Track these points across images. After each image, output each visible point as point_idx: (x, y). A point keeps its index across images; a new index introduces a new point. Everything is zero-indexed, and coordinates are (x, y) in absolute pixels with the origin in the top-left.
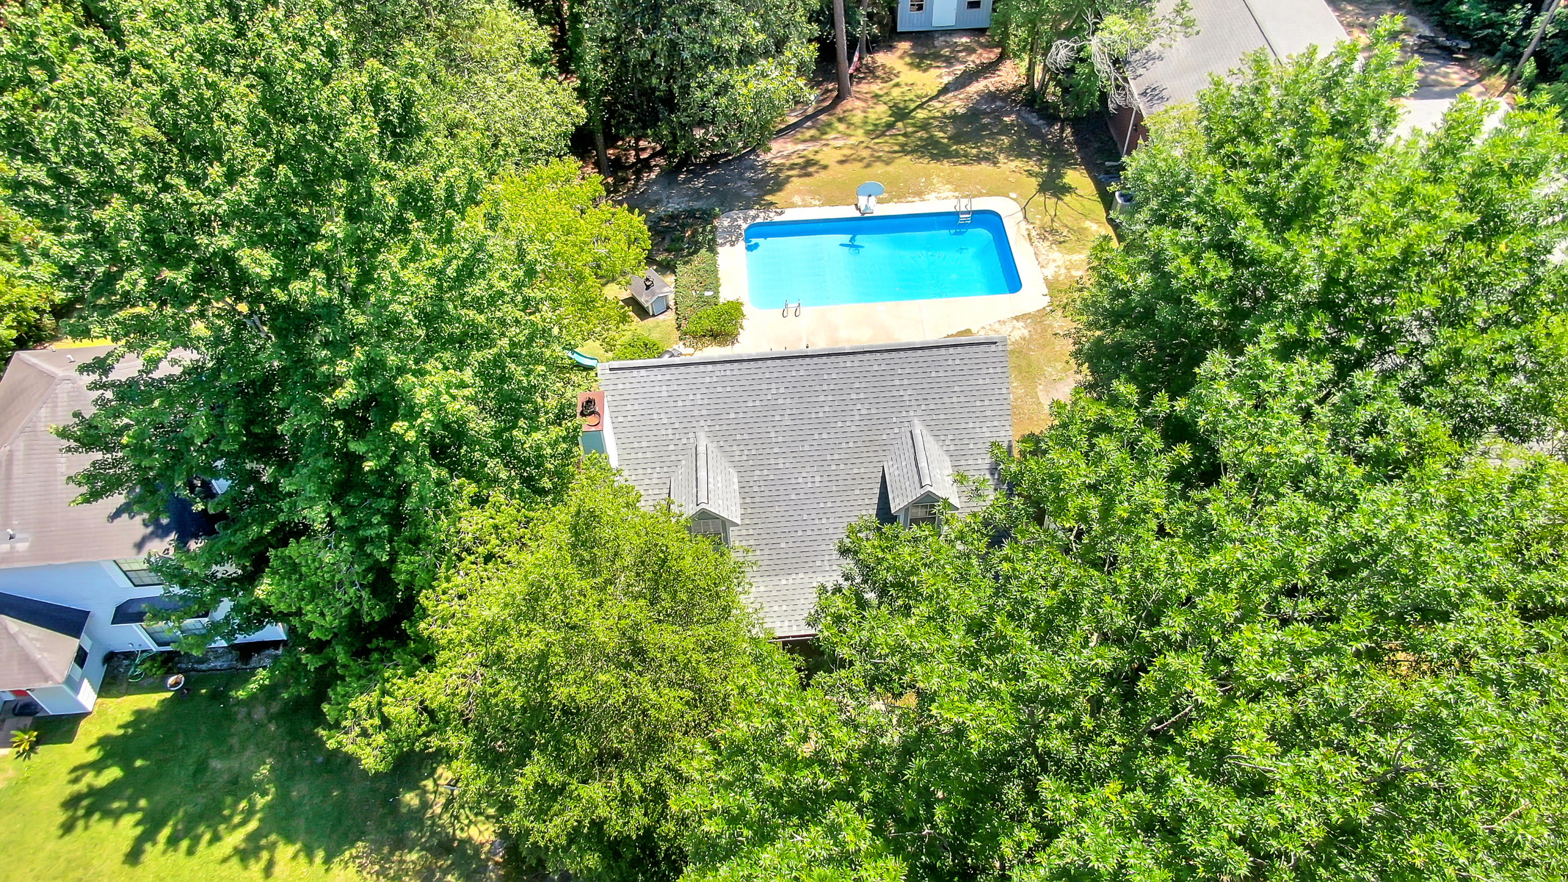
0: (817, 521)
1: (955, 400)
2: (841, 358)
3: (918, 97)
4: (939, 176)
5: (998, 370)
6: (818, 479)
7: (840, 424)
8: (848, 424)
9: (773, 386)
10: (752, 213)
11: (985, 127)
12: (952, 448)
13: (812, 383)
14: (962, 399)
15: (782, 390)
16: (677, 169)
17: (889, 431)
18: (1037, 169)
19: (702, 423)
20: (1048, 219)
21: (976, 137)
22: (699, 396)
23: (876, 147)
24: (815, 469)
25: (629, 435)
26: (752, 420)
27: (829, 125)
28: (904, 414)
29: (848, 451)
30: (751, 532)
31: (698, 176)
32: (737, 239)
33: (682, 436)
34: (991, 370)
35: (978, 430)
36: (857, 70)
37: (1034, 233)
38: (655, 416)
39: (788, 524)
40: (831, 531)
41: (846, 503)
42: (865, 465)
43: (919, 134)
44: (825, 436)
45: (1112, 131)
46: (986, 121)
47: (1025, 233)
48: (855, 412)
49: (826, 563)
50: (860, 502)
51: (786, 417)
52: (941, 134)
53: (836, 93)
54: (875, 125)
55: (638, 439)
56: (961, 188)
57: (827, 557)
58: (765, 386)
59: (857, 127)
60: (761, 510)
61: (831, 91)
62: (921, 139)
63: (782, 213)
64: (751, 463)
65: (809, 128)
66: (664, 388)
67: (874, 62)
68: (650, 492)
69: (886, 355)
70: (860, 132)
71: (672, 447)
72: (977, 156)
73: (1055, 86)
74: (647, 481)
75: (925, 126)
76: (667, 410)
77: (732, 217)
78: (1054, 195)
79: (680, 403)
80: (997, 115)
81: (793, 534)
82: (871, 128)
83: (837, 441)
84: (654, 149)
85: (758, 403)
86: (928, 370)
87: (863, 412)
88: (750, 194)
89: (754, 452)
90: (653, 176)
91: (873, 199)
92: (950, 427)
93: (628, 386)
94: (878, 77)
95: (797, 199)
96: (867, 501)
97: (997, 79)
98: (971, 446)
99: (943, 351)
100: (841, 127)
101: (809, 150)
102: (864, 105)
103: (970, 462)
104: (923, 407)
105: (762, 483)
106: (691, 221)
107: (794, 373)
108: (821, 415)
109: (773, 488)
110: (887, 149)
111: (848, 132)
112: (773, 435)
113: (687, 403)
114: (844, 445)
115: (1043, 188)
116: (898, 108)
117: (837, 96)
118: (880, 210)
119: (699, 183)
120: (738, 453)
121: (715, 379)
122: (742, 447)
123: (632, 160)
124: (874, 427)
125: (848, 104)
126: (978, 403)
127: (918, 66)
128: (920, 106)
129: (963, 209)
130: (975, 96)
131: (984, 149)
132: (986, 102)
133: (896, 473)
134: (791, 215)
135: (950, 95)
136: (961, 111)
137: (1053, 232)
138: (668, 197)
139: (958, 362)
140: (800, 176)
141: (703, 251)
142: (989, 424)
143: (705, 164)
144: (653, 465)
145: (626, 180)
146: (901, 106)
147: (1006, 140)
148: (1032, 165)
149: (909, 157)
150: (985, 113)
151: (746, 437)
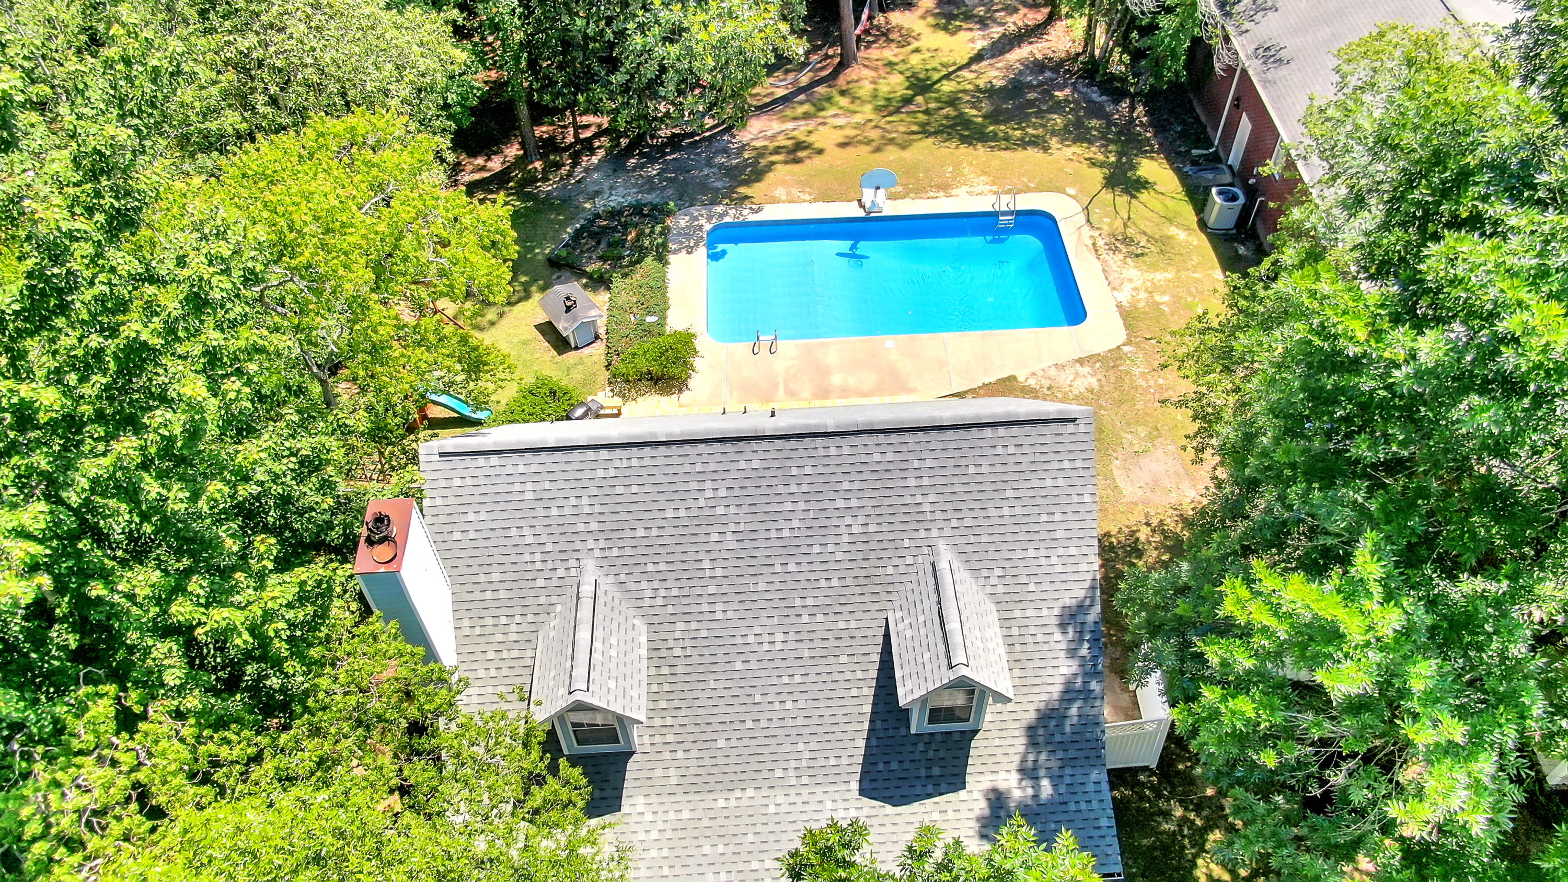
0: (777, 706)
1: (1006, 511)
2: (820, 442)
3: (943, 65)
4: (971, 164)
5: (1078, 464)
6: (779, 637)
7: (817, 549)
8: (830, 548)
9: (709, 484)
10: (719, 209)
11: (1031, 104)
12: (1000, 589)
13: (774, 482)
14: (1018, 511)
15: (723, 493)
16: (628, 152)
17: (896, 561)
18: (1101, 157)
19: (591, 544)
20: (1119, 223)
21: (1019, 115)
22: (585, 501)
23: (888, 127)
24: (775, 621)
25: (471, 562)
26: (672, 541)
27: (829, 99)
28: (923, 534)
29: (830, 592)
30: (669, 721)
31: (652, 160)
32: (697, 245)
33: (558, 564)
34: (1066, 464)
35: (1043, 561)
36: (867, 32)
37: (1100, 243)
38: (514, 532)
39: (729, 709)
40: (799, 721)
41: (824, 677)
42: (858, 615)
43: (944, 111)
44: (792, 567)
45: (1199, 110)
46: (1032, 96)
47: (1089, 242)
48: (843, 530)
49: (791, 773)
50: (848, 675)
51: (729, 536)
52: (974, 112)
53: (837, 60)
54: (888, 99)
55: (486, 569)
56: (999, 181)
57: (793, 764)
58: (694, 486)
59: (863, 102)
60: (687, 687)
61: (832, 57)
62: (947, 117)
63: (759, 210)
64: (670, 609)
65: (801, 103)
66: (529, 486)
67: (887, 23)
68: (505, 655)
69: (894, 438)
70: (868, 108)
71: (540, 583)
72: (1022, 139)
73: (1122, 53)
74: (499, 638)
75: (952, 101)
76: (534, 522)
77: (691, 215)
78: (1126, 191)
79: (554, 512)
80: (1046, 90)
81: (737, 726)
82: (882, 103)
83: (812, 576)
84: (599, 126)
85: (682, 513)
86: (963, 462)
87: (855, 529)
88: (719, 184)
89: (675, 592)
90: (595, 160)
91: (881, 192)
92: (997, 556)
93: (469, 481)
94: (893, 41)
95: (780, 192)
96: (859, 675)
97: (1045, 44)
98: (1032, 587)
99: (988, 432)
100: (844, 101)
101: (800, 130)
102: (873, 74)
103: (1029, 613)
104: (954, 523)
105: (688, 643)
106: (636, 219)
107: (742, 465)
108: (786, 533)
109: (706, 651)
110: (902, 129)
111: (852, 107)
112: (706, 564)
113: (567, 511)
114: (823, 583)
115: (1111, 182)
116: (918, 79)
117: (840, 63)
118: (891, 209)
119: (653, 170)
120: (649, 593)
121: (612, 473)
122: (656, 584)
123: (570, 139)
124: (873, 555)
125: (852, 73)
126: (1044, 518)
127: (945, 28)
128: (947, 77)
129: (1004, 208)
130: (1018, 65)
131: (1030, 131)
132: (1032, 73)
133: (909, 633)
134: (770, 213)
135: (985, 63)
136: (999, 83)
137: (1127, 240)
138: (611, 188)
139: (1011, 450)
140: (786, 162)
141: (649, 260)
142: (1061, 551)
143: (664, 145)
144: (510, 612)
145: (558, 165)
146: (922, 76)
147: (1058, 120)
148: (1094, 152)
149: (931, 140)
150: (1031, 87)
151: (662, 567)
